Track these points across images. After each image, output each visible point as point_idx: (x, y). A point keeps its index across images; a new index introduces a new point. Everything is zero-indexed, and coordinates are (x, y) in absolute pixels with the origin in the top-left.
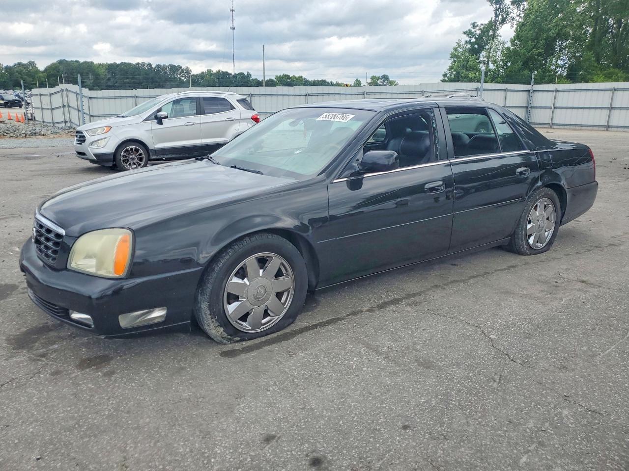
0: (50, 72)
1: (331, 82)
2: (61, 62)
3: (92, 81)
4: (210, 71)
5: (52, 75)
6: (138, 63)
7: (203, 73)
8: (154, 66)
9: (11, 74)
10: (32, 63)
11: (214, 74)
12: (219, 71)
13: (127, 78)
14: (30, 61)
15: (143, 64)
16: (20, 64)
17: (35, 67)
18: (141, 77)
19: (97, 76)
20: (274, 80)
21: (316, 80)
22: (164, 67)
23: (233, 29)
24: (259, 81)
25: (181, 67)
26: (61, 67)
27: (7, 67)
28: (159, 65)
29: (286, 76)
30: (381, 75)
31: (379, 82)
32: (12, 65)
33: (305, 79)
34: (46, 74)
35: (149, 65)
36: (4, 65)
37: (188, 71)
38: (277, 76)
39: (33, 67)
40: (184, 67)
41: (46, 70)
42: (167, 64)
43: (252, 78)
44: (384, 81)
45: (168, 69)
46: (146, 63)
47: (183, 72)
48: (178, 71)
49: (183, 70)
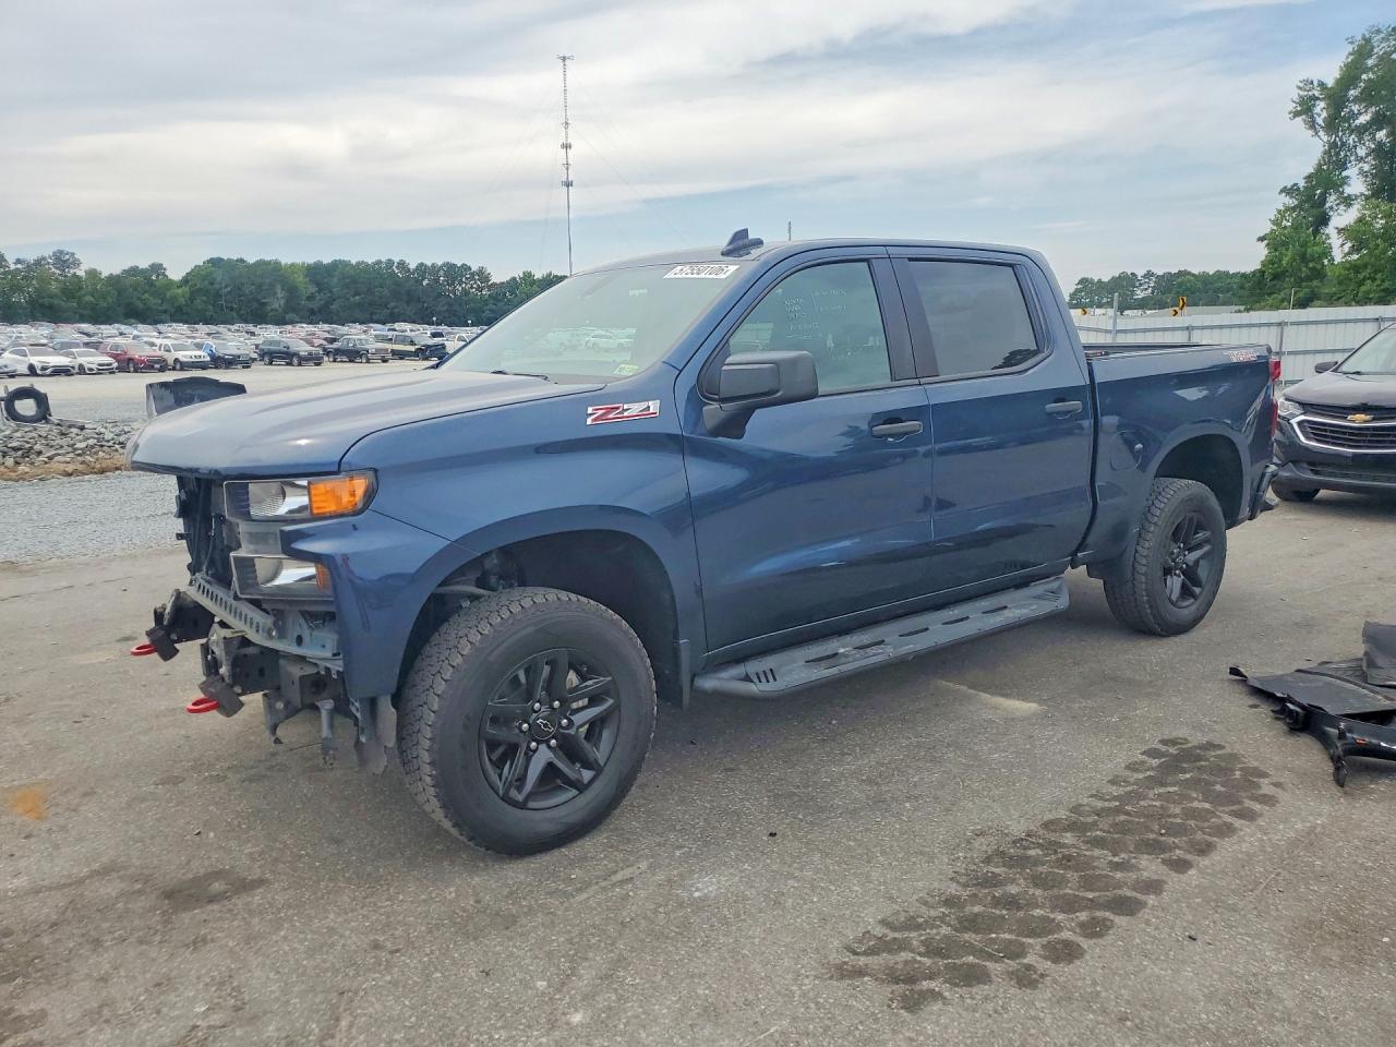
0: (195, 285)
2: (215, 262)
3: (282, 302)
4: (527, 276)
5: (200, 290)
6: (379, 262)
7: (514, 279)
8: (412, 266)
9: (120, 292)
10: (157, 268)
11: (539, 281)
12: (548, 275)
13: (357, 294)
14: (153, 264)
15: (390, 262)
16: (134, 271)
17: (164, 275)
18: (386, 292)
19: (292, 291)
22: (434, 269)
23: (569, 185)
25: (470, 268)
26: (219, 275)
27: (111, 278)
28: (422, 264)
32: (117, 271)
34: (186, 289)
35: (402, 265)
36: (105, 274)
37: (482, 275)
39: (158, 274)
40: (475, 268)
41: (185, 281)
42: (439, 264)
45: (442, 273)
46: (396, 260)
47: (473, 279)
48: (462, 276)
49: (473, 274)
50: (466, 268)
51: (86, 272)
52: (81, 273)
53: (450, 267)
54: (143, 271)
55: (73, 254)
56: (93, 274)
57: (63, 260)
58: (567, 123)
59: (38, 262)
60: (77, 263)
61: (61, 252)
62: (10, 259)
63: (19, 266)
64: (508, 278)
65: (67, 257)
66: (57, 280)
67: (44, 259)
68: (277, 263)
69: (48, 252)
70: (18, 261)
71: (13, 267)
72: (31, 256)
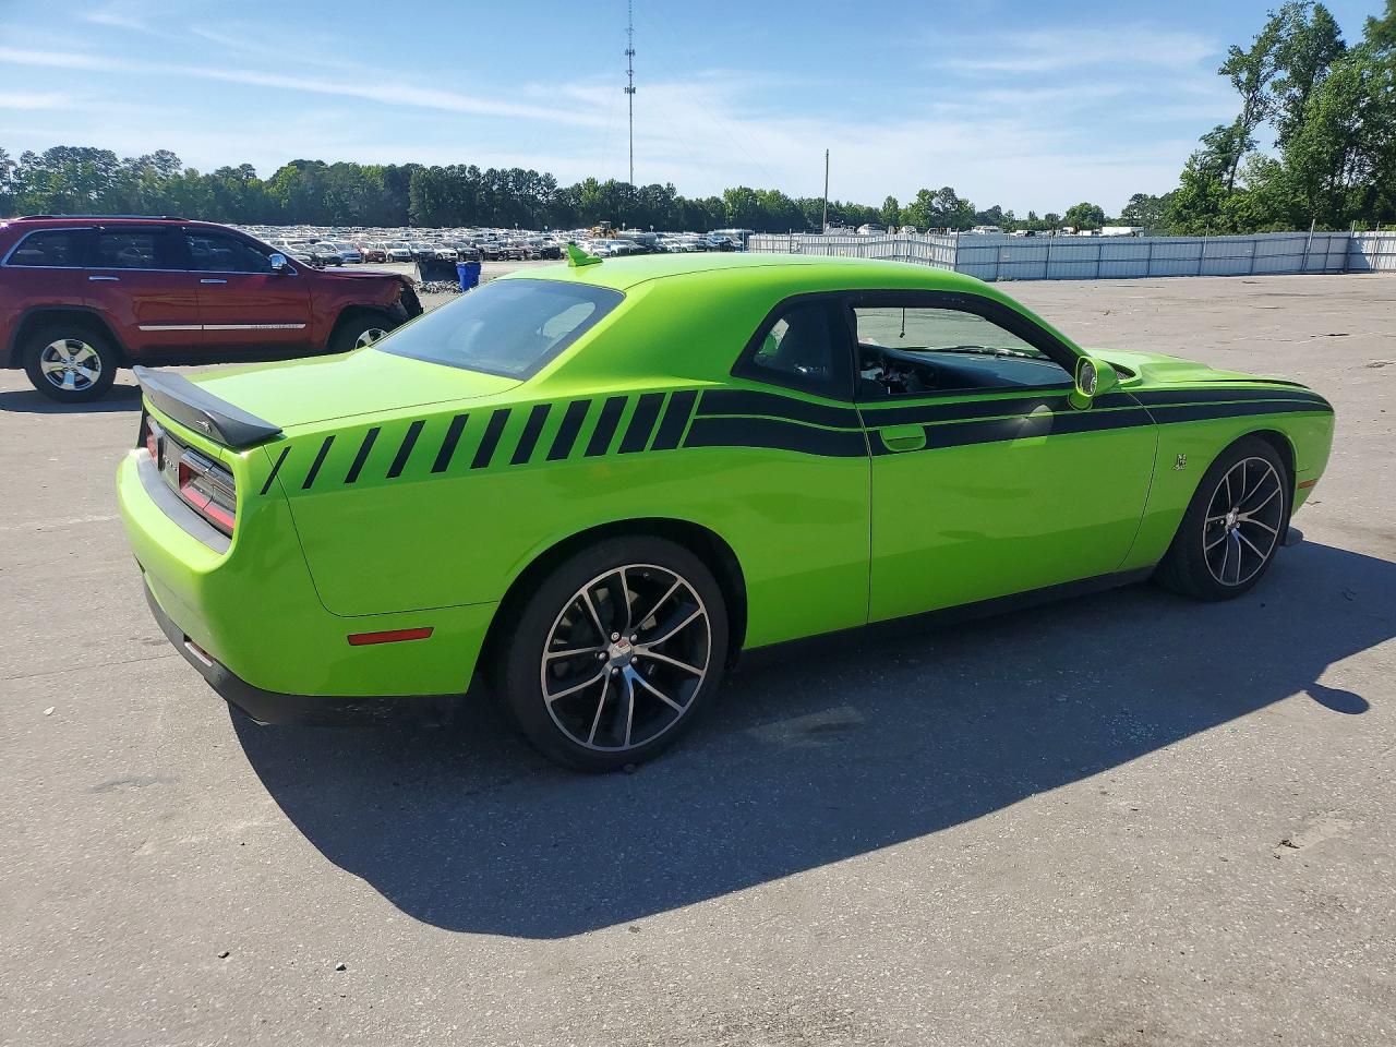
1: (837, 203)
2: (300, 164)
4: (591, 182)
6: (452, 167)
7: (578, 186)
8: (483, 171)
10: (247, 168)
12: (612, 182)
14: (244, 165)
15: (462, 168)
16: (227, 171)
17: (254, 176)
19: (372, 188)
20: (722, 198)
21: (805, 198)
22: (504, 175)
23: (631, 91)
24: (691, 201)
25: (537, 175)
26: (304, 177)
28: (492, 170)
29: (746, 190)
30: (938, 188)
31: (934, 202)
32: (211, 172)
33: (783, 195)
34: (274, 190)
35: (473, 170)
36: (202, 174)
37: (549, 181)
38: (727, 192)
39: (248, 175)
40: (541, 174)
41: (273, 181)
42: (508, 169)
43: (678, 195)
44: (945, 201)
46: (468, 165)
47: (540, 184)
48: (529, 181)
49: (539, 180)
50: (533, 174)
51: (186, 172)
52: (181, 173)
53: (519, 173)
54: (233, 172)
55: (173, 154)
56: (192, 173)
57: (165, 159)
59: (144, 160)
60: (177, 163)
61: (162, 151)
62: (120, 159)
63: (128, 165)
64: (573, 185)
65: (169, 157)
66: (160, 178)
67: (148, 158)
68: (355, 166)
69: (151, 152)
70: (127, 160)
71: (122, 165)
72: (136, 156)
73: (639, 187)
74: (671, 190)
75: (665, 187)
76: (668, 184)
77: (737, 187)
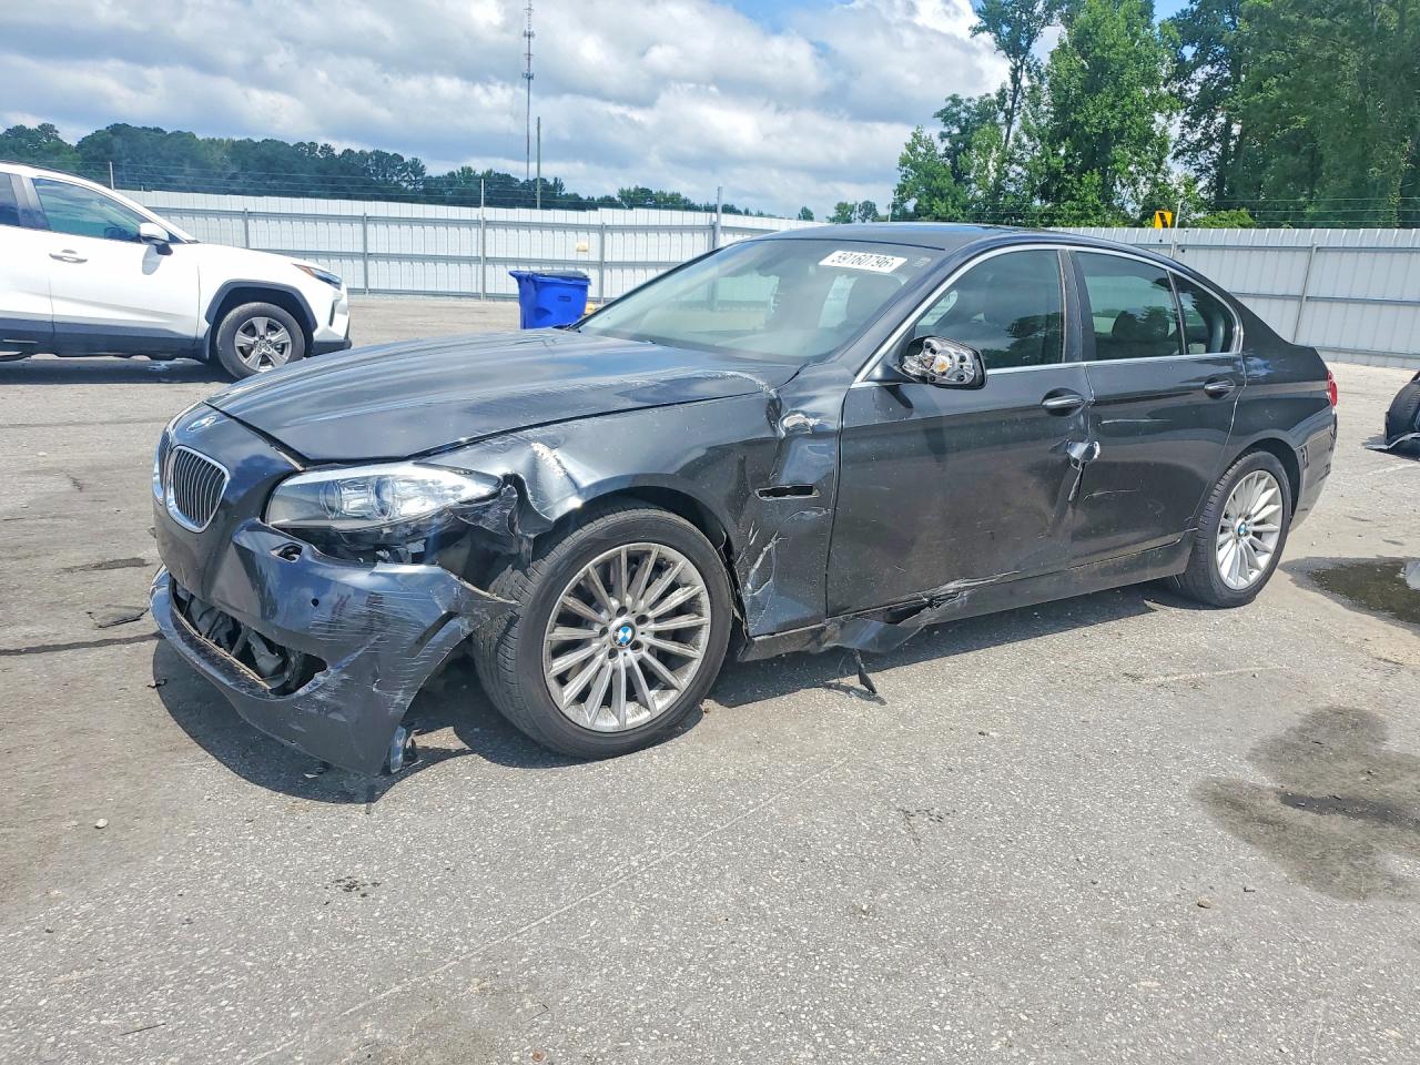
0: (90, 149)
2: (118, 130)
4: (467, 171)
5: (96, 156)
6: (302, 144)
7: (452, 174)
8: (338, 152)
10: (46, 130)
11: (479, 177)
12: (490, 172)
13: (274, 176)
14: (44, 125)
15: (313, 146)
16: (20, 130)
17: (57, 138)
18: (305, 177)
19: (203, 169)
20: (617, 199)
22: (363, 157)
23: (530, 78)
25: (402, 159)
26: (117, 142)
28: (349, 151)
29: (643, 190)
33: (685, 198)
34: (80, 153)
35: (327, 149)
37: (416, 168)
38: (622, 191)
39: (49, 137)
40: (407, 159)
41: (80, 145)
42: (369, 152)
43: (566, 192)
45: (370, 162)
46: (321, 143)
47: (406, 170)
48: (392, 167)
49: (405, 166)
50: (398, 158)
53: (380, 156)
54: (29, 132)
58: (530, 9)
64: (446, 174)
73: (522, 180)
74: (558, 185)
75: (552, 182)
76: (556, 179)
77: (632, 190)
